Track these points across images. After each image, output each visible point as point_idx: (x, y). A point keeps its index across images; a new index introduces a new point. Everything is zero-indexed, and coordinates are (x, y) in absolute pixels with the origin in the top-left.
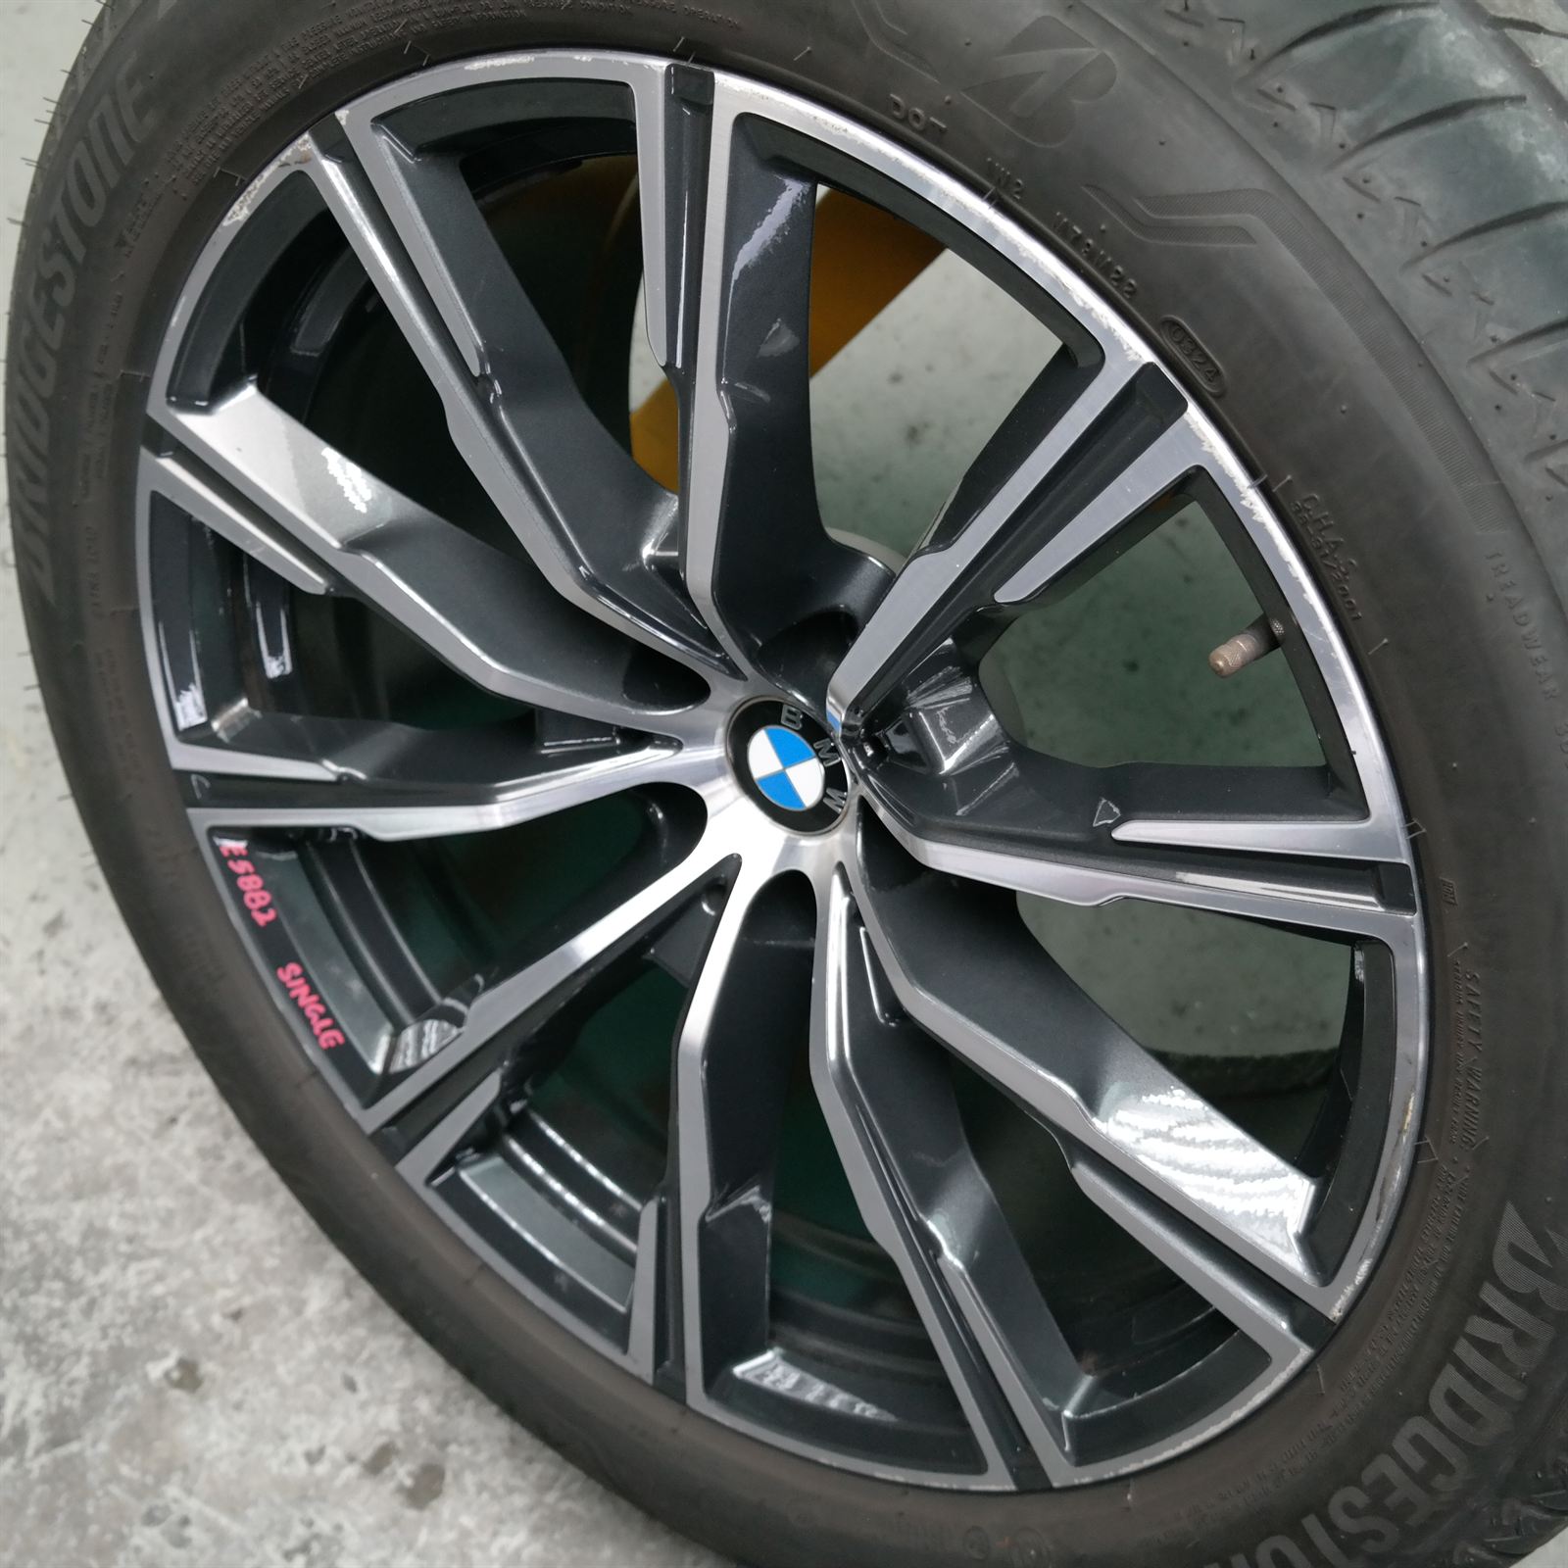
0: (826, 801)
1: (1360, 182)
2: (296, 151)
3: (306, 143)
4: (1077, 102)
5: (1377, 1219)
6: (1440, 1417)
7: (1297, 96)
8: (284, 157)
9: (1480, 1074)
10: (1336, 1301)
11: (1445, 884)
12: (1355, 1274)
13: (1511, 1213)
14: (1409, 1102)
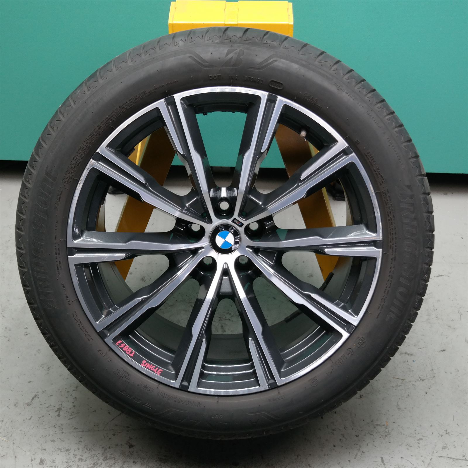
0: (236, 240)
1: (285, 47)
2: (89, 165)
3: (92, 162)
4: (241, 57)
7: (269, 42)
8: (87, 168)
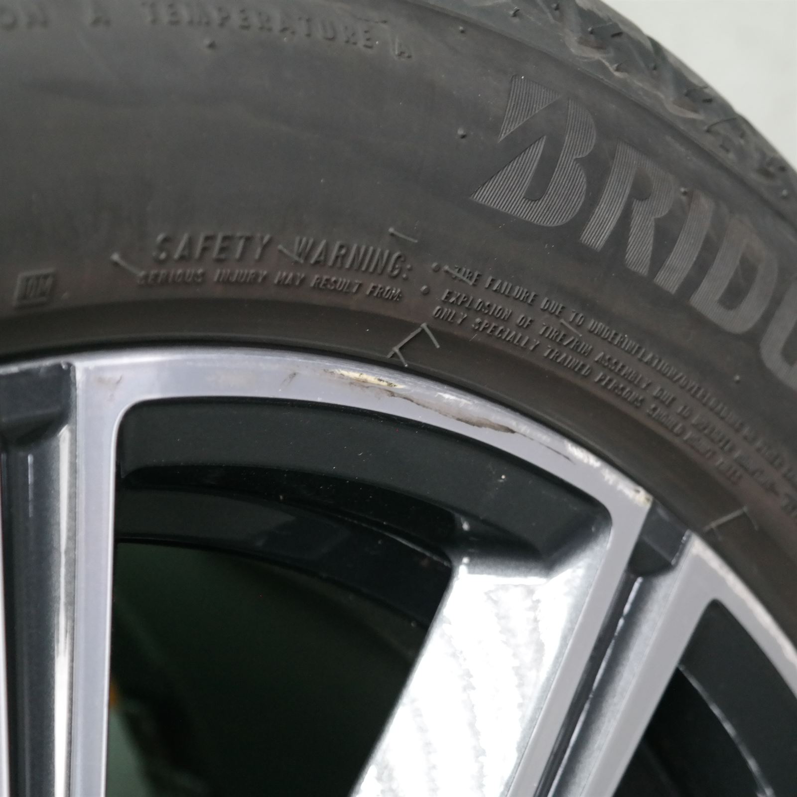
5: (513, 432)
6: (757, 316)
9: (304, 240)
10: (625, 498)
11: (24, 297)
12: (588, 467)
13: (486, 196)
14: (348, 378)
